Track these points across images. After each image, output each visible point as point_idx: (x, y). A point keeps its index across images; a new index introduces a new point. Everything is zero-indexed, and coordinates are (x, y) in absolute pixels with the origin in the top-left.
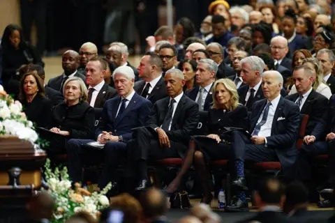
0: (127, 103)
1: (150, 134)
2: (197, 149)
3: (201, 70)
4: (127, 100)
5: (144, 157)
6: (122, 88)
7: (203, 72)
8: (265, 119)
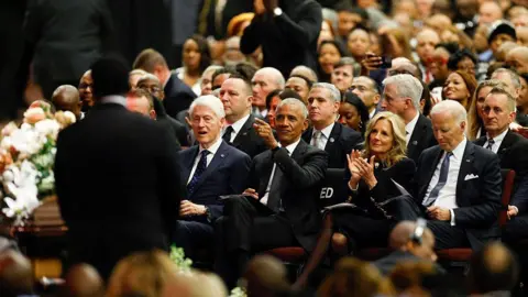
0: (209, 158)
1: (253, 208)
2: (336, 230)
3: (321, 100)
4: (209, 153)
5: (244, 247)
6: (205, 129)
7: (324, 104)
8: (443, 179)
